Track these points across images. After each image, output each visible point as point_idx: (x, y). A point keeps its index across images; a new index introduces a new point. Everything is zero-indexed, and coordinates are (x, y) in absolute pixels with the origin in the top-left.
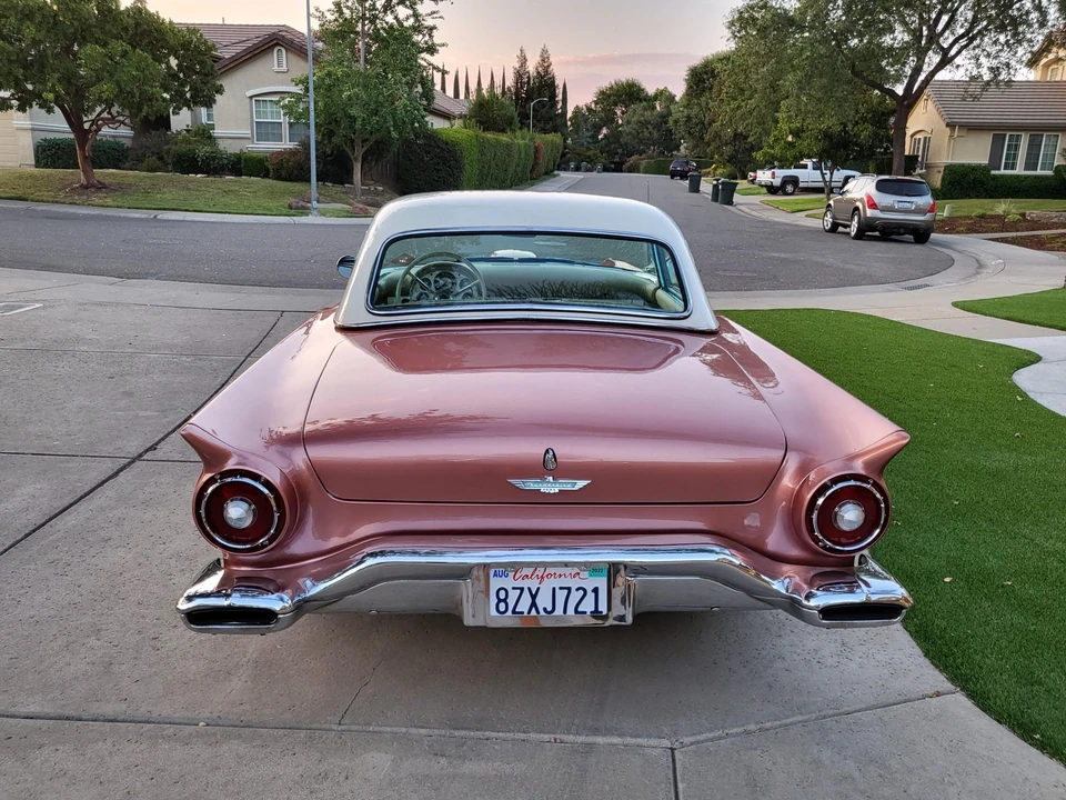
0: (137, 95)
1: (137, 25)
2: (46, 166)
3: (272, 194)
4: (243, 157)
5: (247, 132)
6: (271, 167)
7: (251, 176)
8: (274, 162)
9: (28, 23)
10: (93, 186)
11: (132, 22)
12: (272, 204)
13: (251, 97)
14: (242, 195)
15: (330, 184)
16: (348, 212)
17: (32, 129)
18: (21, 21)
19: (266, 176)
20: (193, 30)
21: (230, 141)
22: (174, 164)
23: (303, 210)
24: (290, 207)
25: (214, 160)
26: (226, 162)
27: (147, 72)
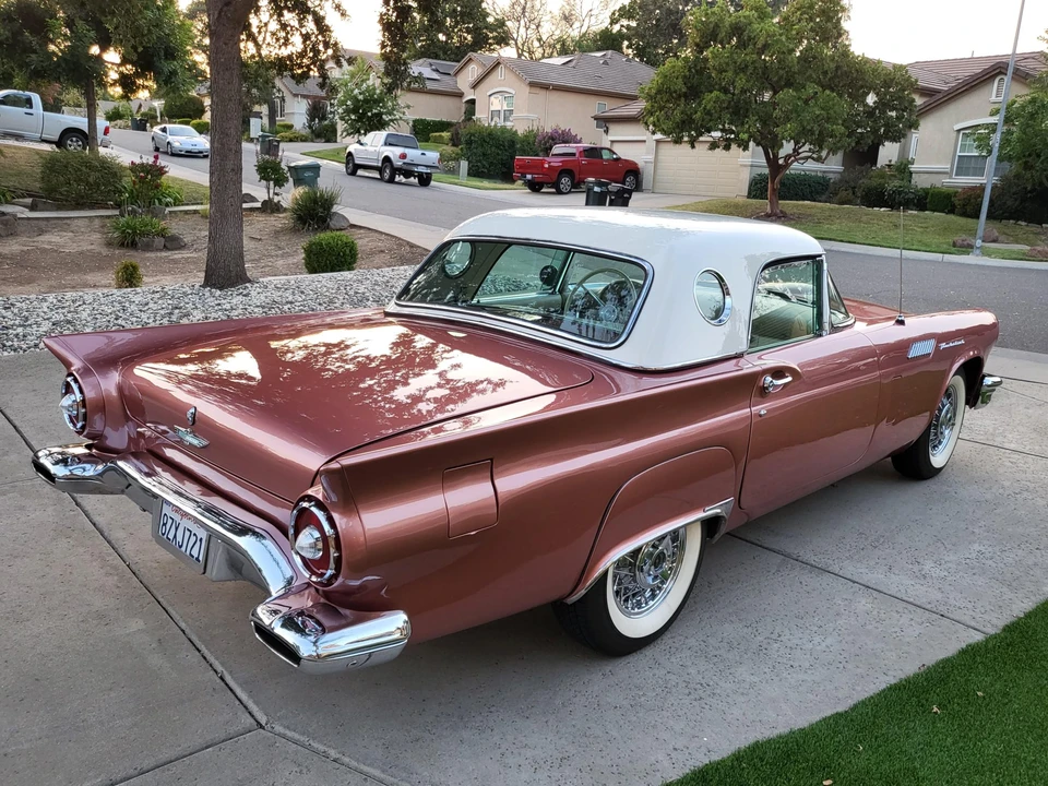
0: (817, 132)
1: (838, 68)
2: (755, 197)
3: (946, 230)
4: (931, 191)
5: (946, 166)
6: (957, 202)
7: (934, 211)
8: (962, 197)
9: (742, 75)
10: (775, 215)
11: (833, 65)
12: (936, 240)
13: (959, 131)
14: (912, 230)
15: (1023, 223)
16: (1024, 254)
17: (752, 166)
18: (736, 74)
19: (952, 211)
20: (899, 68)
21: (927, 175)
22: (862, 198)
23: (967, 248)
24: (954, 245)
25: (900, 194)
26: (912, 196)
27: (831, 112)
